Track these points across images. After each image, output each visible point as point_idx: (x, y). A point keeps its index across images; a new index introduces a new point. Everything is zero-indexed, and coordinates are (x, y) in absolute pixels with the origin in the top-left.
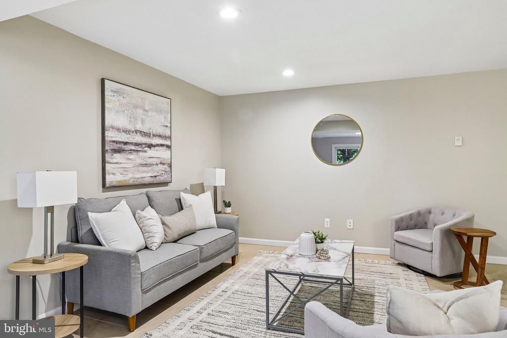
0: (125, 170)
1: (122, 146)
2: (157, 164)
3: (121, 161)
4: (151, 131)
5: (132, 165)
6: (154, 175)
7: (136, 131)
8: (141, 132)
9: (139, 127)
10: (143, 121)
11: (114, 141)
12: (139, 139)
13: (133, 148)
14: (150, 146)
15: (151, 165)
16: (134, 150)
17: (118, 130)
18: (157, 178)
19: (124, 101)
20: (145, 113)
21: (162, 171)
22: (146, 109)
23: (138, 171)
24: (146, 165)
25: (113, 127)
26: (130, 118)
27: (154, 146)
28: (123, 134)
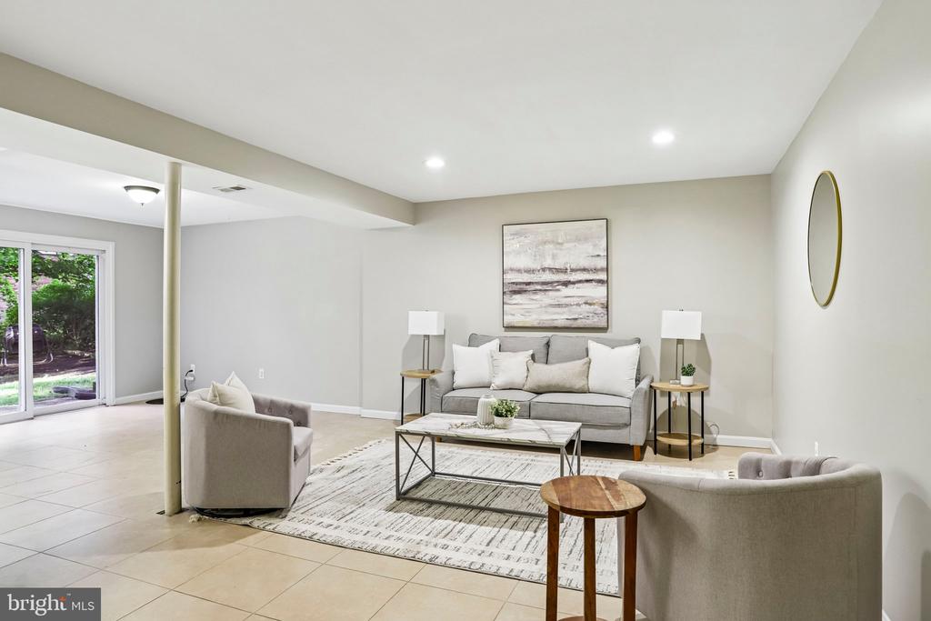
0: (528, 311)
1: (524, 287)
2: (578, 305)
3: (521, 302)
4: (568, 267)
5: (538, 306)
6: (576, 316)
7: (544, 270)
8: (550, 269)
9: (548, 263)
10: (554, 257)
11: (513, 283)
12: (548, 277)
13: (539, 287)
14: (566, 284)
15: (567, 305)
16: (540, 290)
17: (519, 271)
18: (579, 321)
19: (527, 241)
20: (558, 246)
21: (588, 312)
22: (560, 241)
23: (546, 312)
24: (559, 306)
25: (512, 270)
26: (535, 256)
27: (574, 283)
28: (526, 274)
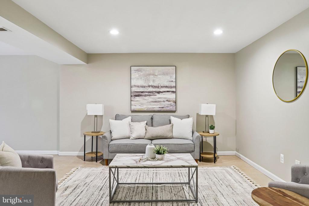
0: (142, 104)
1: (141, 94)
2: (164, 101)
3: (139, 100)
4: (160, 85)
5: (147, 102)
6: (163, 106)
7: (149, 86)
8: (152, 86)
9: (151, 83)
10: (154, 81)
11: (136, 92)
12: (151, 89)
13: (147, 94)
14: (159, 92)
15: (159, 102)
17: (138, 86)
18: (164, 108)
19: (142, 74)
20: (155, 76)
21: (168, 105)
22: (156, 74)
23: (150, 104)
24: (156, 102)
25: (135, 86)
26: (145, 80)
27: (162, 92)
28: (141, 88)
